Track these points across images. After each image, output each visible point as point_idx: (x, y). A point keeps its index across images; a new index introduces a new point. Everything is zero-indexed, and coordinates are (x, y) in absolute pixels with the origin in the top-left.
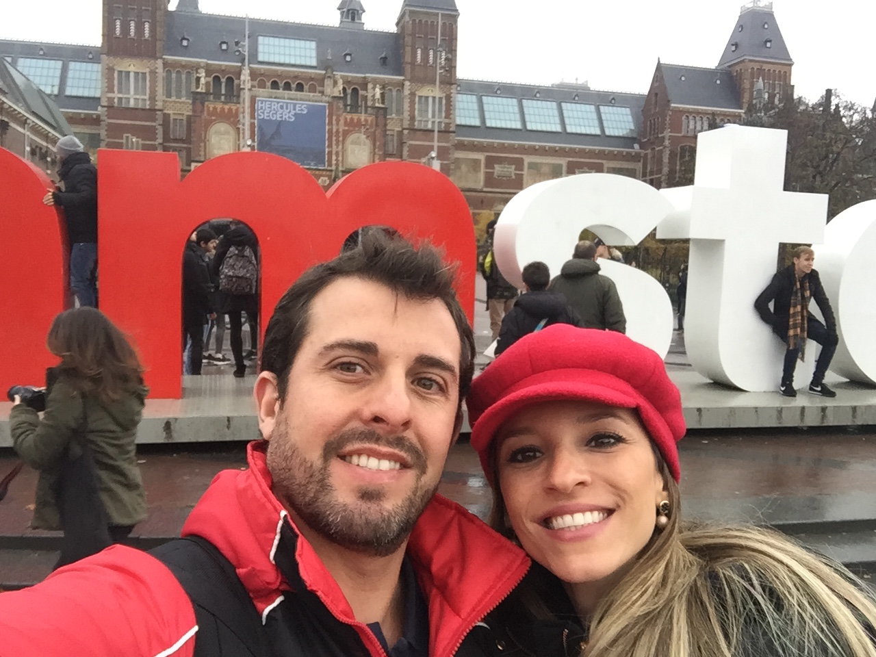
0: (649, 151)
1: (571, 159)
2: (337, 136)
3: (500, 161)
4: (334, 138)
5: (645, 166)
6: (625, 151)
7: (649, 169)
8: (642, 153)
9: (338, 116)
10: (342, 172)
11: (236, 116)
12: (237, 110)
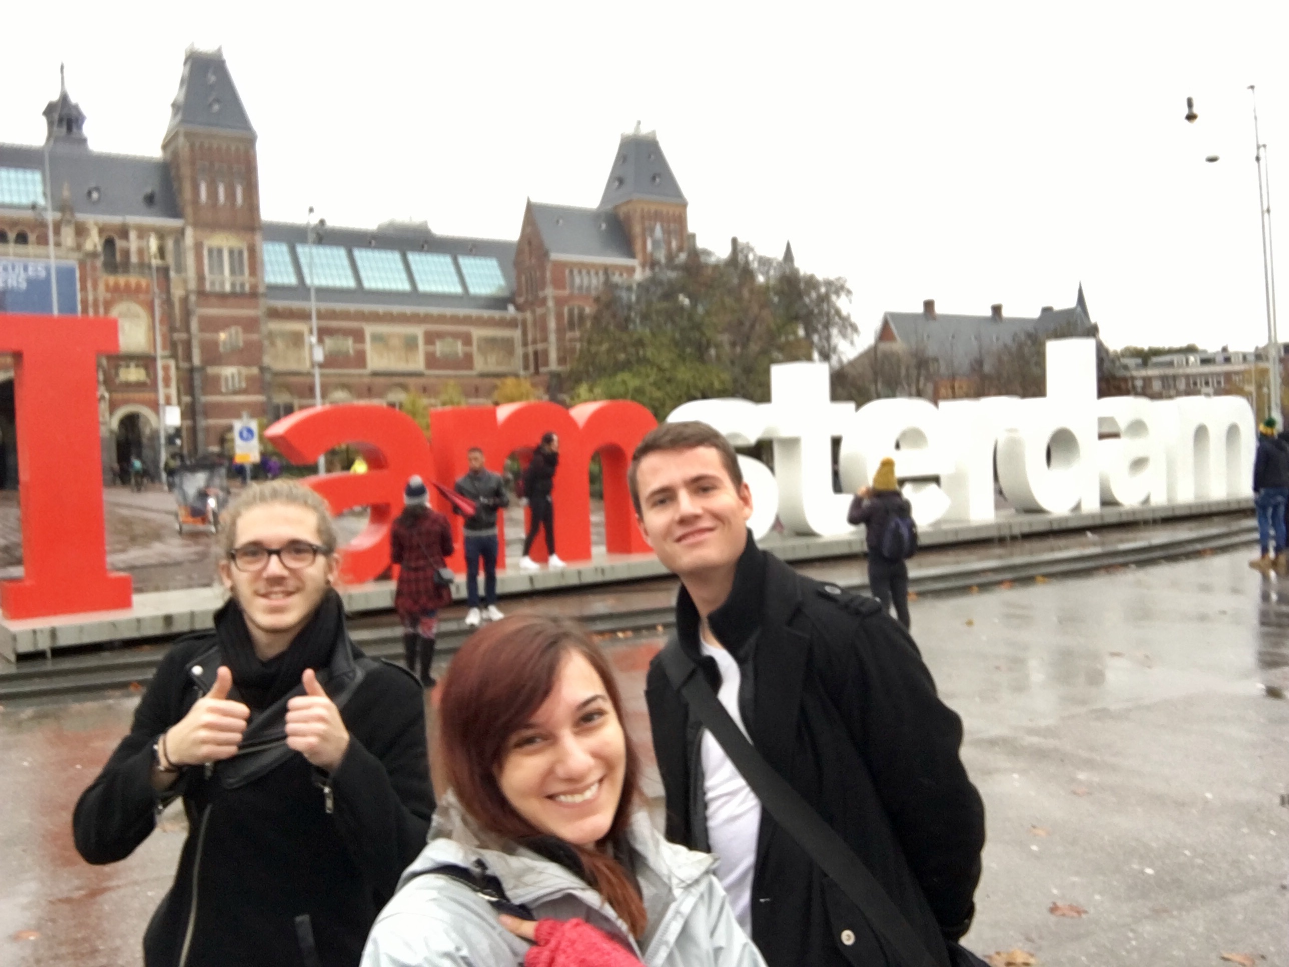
0: (528, 314)
1: (428, 327)
2: (96, 307)
4: (91, 311)
5: (525, 333)
6: (497, 314)
7: (530, 337)
8: (519, 316)
9: (95, 279)
10: (108, 357)
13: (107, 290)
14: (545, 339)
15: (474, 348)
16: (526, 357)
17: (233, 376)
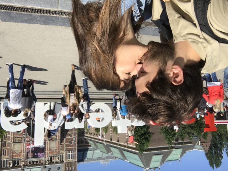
9: (23, 156)
10: (22, 142)
11: (49, 152)
12: (49, 154)
13: (21, 155)
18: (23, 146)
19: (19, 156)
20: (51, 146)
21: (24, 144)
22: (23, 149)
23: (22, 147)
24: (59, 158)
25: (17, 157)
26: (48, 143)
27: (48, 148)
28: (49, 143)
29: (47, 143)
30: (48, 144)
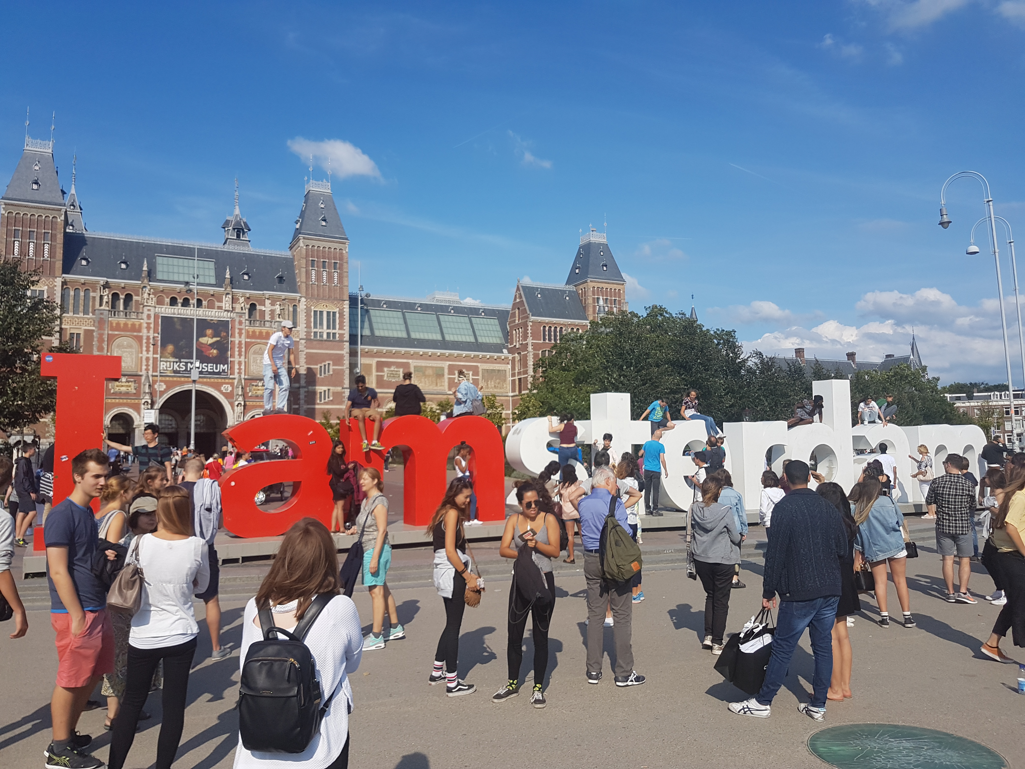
0: (516, 355)
1: (451, 363)
2: (240, 347)
3: (388, 364)
4: (237, 349)
5: (513, 368)
6: (496, 355)
7: (517, 371)
8: (510, 356)
9: (240, 330)
10: (245, 379)
11: (139, 330)
12: (140, 325)
13: (248, 336)
14: (526, 372)
15: (480, 377)
16: (513, 381)
17: (325, 391)
18: (243, 367)
19: (254, 332)
20: (134, 357)
21: (240, 373)
22: (243, 357)
23: (245, 362)
24: (101, 305)
25: (261, 333)
26: (147, 365)
27: (144, 349)
28: (144, 367)
29: (151, 368)
30: (144, 363)
